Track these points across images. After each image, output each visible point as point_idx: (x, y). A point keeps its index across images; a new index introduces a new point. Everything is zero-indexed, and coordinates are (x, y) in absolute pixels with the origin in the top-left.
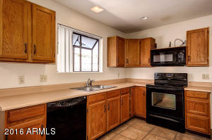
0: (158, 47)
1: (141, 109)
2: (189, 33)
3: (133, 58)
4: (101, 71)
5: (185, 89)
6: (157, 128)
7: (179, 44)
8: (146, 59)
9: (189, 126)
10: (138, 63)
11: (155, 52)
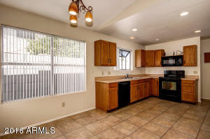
0: (167, 55)
1: (156, 91)
2: (185, 48)
4: (132, 69)
5: (182, 79)
7: (179, 54)
8: (159, 62)
11: (165, 58)
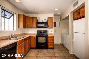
3: (30, 24)
6: (40, 50)
7: (45, 21)
8: (34, 25)
9: (49, 47)
10: (31, 26)
